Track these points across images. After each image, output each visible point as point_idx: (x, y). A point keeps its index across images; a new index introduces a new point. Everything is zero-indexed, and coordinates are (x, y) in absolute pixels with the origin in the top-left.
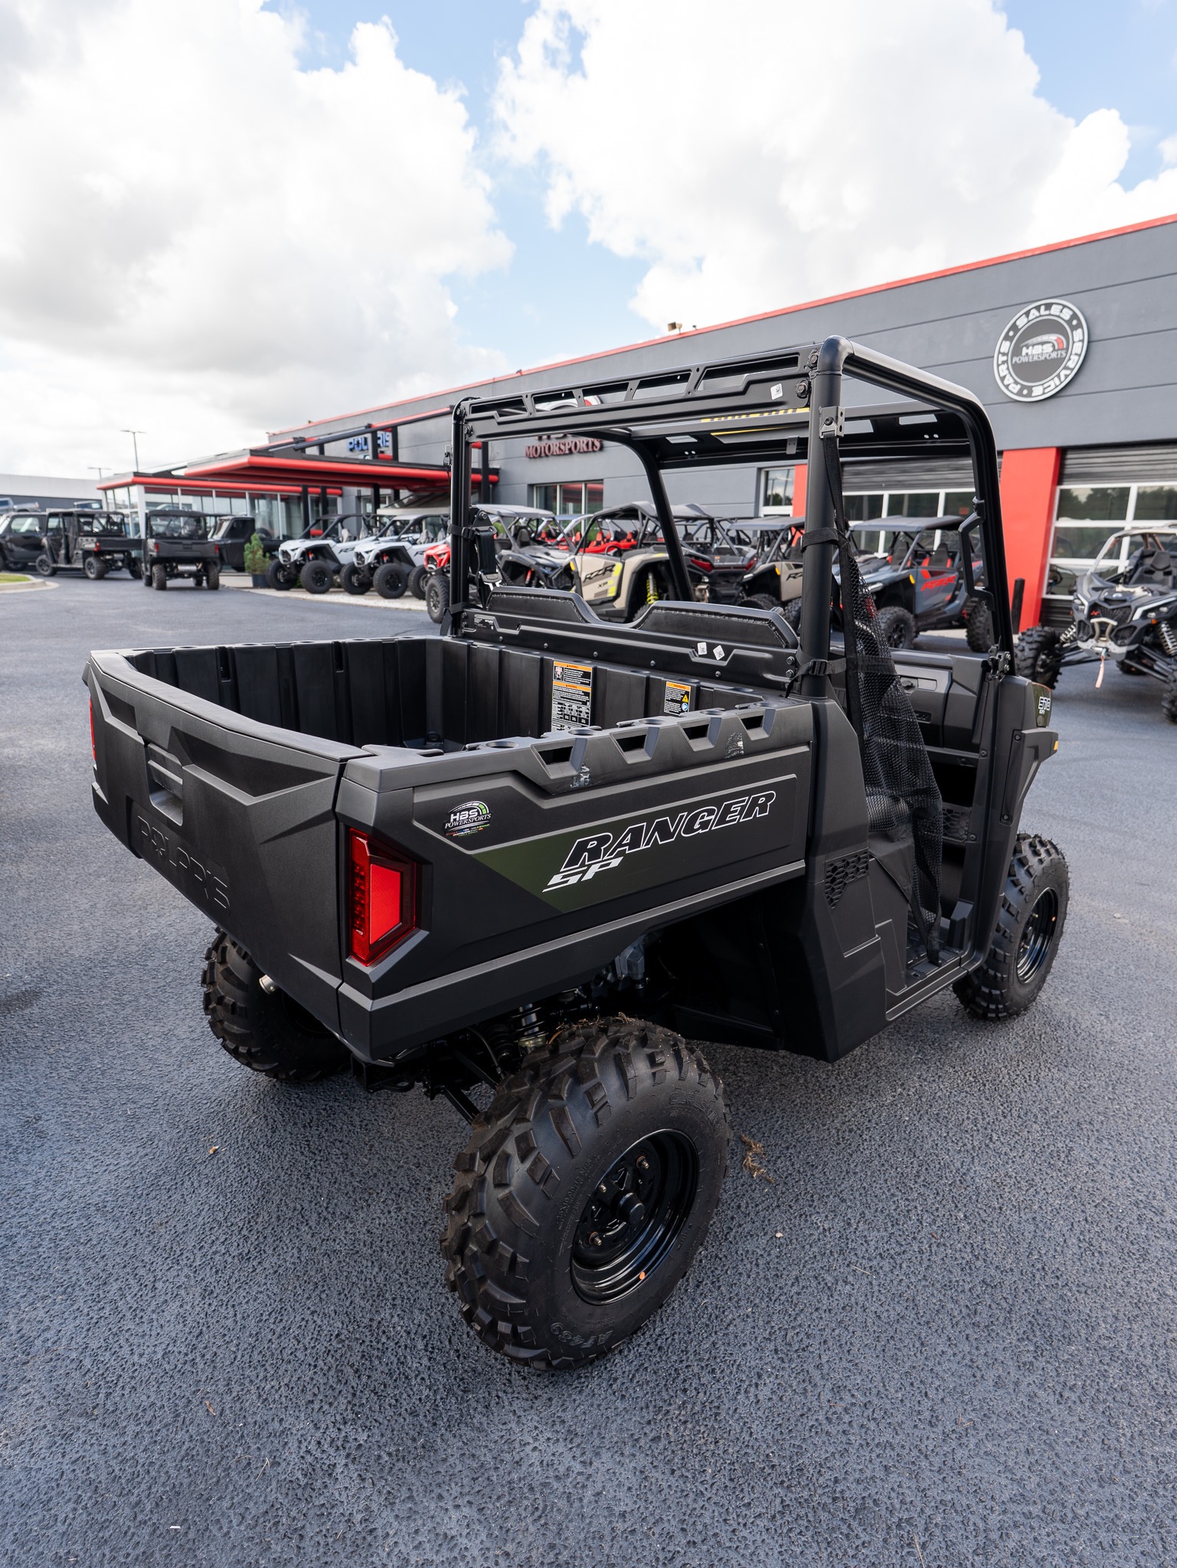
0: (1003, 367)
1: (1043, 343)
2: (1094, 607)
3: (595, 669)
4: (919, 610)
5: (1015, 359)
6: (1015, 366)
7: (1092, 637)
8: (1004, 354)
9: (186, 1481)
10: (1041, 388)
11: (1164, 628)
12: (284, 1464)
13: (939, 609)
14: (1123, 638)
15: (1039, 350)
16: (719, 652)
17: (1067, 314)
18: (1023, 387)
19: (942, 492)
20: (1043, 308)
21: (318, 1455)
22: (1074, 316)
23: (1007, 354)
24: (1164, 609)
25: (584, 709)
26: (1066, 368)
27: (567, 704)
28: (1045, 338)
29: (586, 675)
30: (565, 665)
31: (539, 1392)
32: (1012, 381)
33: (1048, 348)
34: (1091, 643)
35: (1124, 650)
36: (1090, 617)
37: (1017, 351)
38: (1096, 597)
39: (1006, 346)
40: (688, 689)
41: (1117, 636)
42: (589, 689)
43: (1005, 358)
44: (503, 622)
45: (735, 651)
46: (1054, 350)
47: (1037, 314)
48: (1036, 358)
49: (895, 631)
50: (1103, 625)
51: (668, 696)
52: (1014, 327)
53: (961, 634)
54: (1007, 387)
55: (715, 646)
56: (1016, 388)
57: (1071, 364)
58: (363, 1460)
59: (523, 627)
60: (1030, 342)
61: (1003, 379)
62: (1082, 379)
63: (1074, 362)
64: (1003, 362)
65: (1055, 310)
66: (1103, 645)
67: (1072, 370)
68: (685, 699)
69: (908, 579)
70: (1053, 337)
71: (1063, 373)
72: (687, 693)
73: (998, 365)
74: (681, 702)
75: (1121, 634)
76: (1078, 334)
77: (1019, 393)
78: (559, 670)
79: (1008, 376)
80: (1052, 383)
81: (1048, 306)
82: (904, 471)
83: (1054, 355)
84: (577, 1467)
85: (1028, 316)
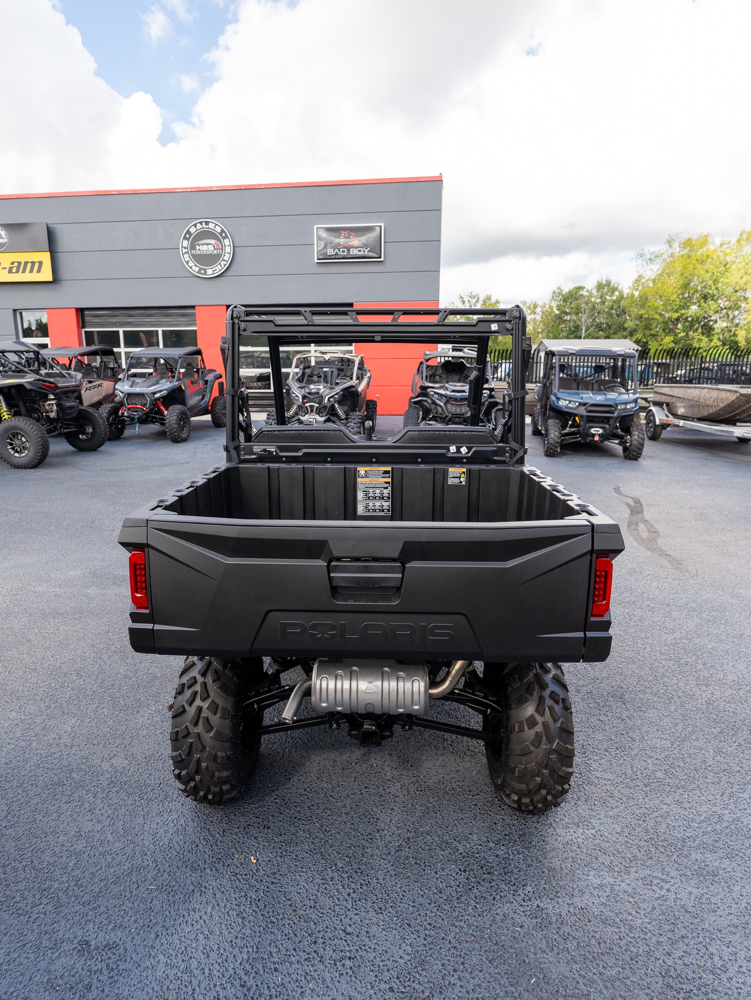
0: (186, 256)
1: (208, 244)
2: (304, 397)
3: (392, 468)
4: (189, 406)
5: (193, 252)
6: (193, 255)
7: (307, 413)
8: (185, 248)
9: (507, 967)
10: (211, 270)
11: (336, 406)
12: (524, 924)
13: (197, 404)
14: (322, 413)
15: (206, 247)
16: (464, 450)
17: (218, 230)
18: (201, 269)
19: (160, 330)
20: (204, 223)
21: (529, 909)
22: (223, 231)
23: (187, 248)
24: (336, 396)
25: (386, 491)
26: (224, 260)
27: (371, 491)
28: (208, 241)
29: (386, 472)
30: (367, 469)
31: (549, 822)
32: (193, 264)
33: (211, 248)
34: (307, 417)
35: (323, 419)
36: (304, 403)
37: (193, 247)
38: (303, 391)
39: (185, 243)
40: (464, 470)
41: (319, 412)
42: (389, 480)
43: (186, 250)
44: (282, 449)
45: (474, 449)
46: (215, 249)
47: (201, 227)
48: (205, 252)
49: (180, 420)
50: (312, 407)
51: (451, 475)
52: (188, 232)
53: (208, 417)
54: (191, 267)
55: (462, 447)
56: (197, 269)
57: (226, 258)
58: (542, 894)
59: (304, 450)
60: (200, 242)
61: (187, 262)
62: (233, 267)
63: (227, 257)
64: (186, 253)
65: (211, 226)
66: (313, 417)
67: (227, 261)
68: (463, 475)
69: (180, 387)
70: (213, 242)
71: (223, 263)
72: (464, 472)
73: (183, 254)
74: (460, 477)
75: (321, 410)
76: (227, 242)
77: (199, 272)
78: (362, 472)
79: (190, 261)
80: (217, 268)
81: (207, 223)
82: (131, 316)
83: (215, 252)
84: (593, 831)
85: (196, 227)
